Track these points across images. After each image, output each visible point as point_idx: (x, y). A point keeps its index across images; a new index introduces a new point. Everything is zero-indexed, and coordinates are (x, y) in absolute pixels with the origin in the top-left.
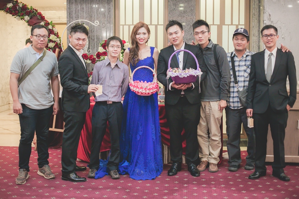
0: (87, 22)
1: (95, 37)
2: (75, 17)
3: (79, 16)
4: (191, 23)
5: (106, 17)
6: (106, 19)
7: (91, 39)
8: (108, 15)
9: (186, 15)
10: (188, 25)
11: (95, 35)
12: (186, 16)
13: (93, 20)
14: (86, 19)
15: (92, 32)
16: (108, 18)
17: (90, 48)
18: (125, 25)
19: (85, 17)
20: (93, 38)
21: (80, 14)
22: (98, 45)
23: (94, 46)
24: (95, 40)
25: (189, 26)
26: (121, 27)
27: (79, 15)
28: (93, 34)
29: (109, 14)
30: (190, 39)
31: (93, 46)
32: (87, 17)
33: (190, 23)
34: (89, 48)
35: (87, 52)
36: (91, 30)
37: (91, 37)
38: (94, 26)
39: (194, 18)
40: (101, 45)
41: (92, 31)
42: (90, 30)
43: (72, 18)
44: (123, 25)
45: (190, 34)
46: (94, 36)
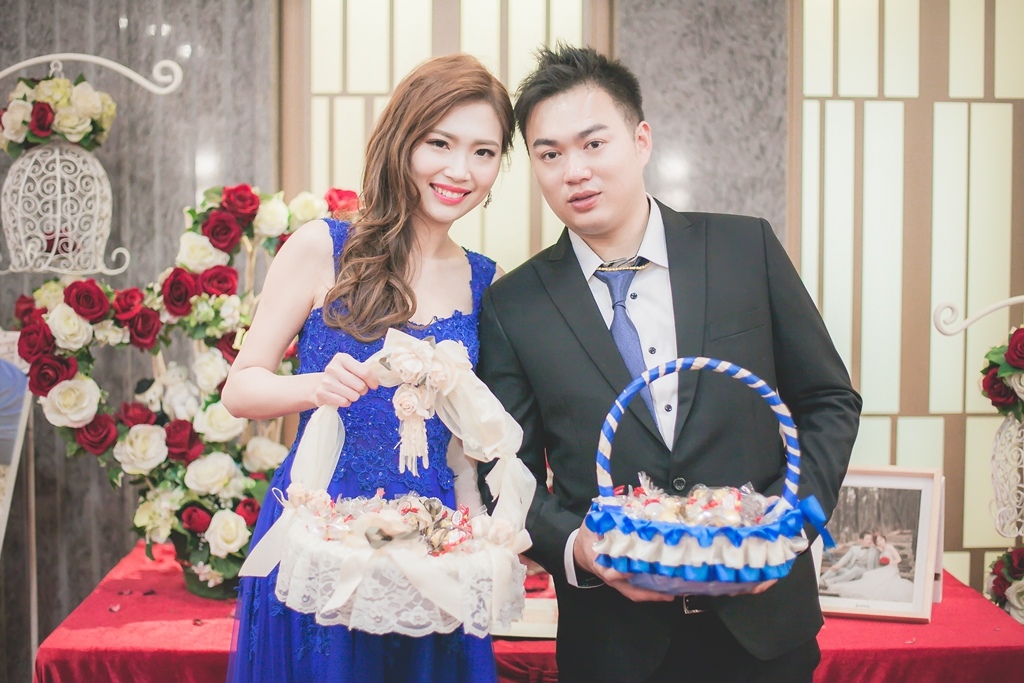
0: (108, 70)
1: (157, 169)
2: (31, 44)
3: (57, 36)
4: (761, 84)
5: (227, 42)
6: (223, 57)
7: (132, 179)
8: (242, 33)
9: (732, 33)
10: (742, 98)
11: (157, 155)
12: (728, 43)
13: (143, 57)
14: (97, 54)
15: (133, 137)
16: (242, 48)
17: (126, 237)
18: (345, 93)
19: (92, 43)
20: (141, 174)
21: (64, 22)
22: (177, 218)
23: (150, 222)
24: (157, 188)
25: (749, 102)
26: (319, 108)
27: (57, 28)
28: (142, 150)
29: (242, 21)
30: (753, 186)
31: (142, 221)
32: (106, 41)
33: (756, 87)
34: (115, 239)
35: (102, 268)
36: (133, 127)
37: (127, 166)
38: (149, 94)
39: (778, 54)
40: (196, 223)
41: (139, 130)
42: (126, 123)
43: (10, 48)
44: (331, 97)
45: (755, 150)
46: (148, 163)
